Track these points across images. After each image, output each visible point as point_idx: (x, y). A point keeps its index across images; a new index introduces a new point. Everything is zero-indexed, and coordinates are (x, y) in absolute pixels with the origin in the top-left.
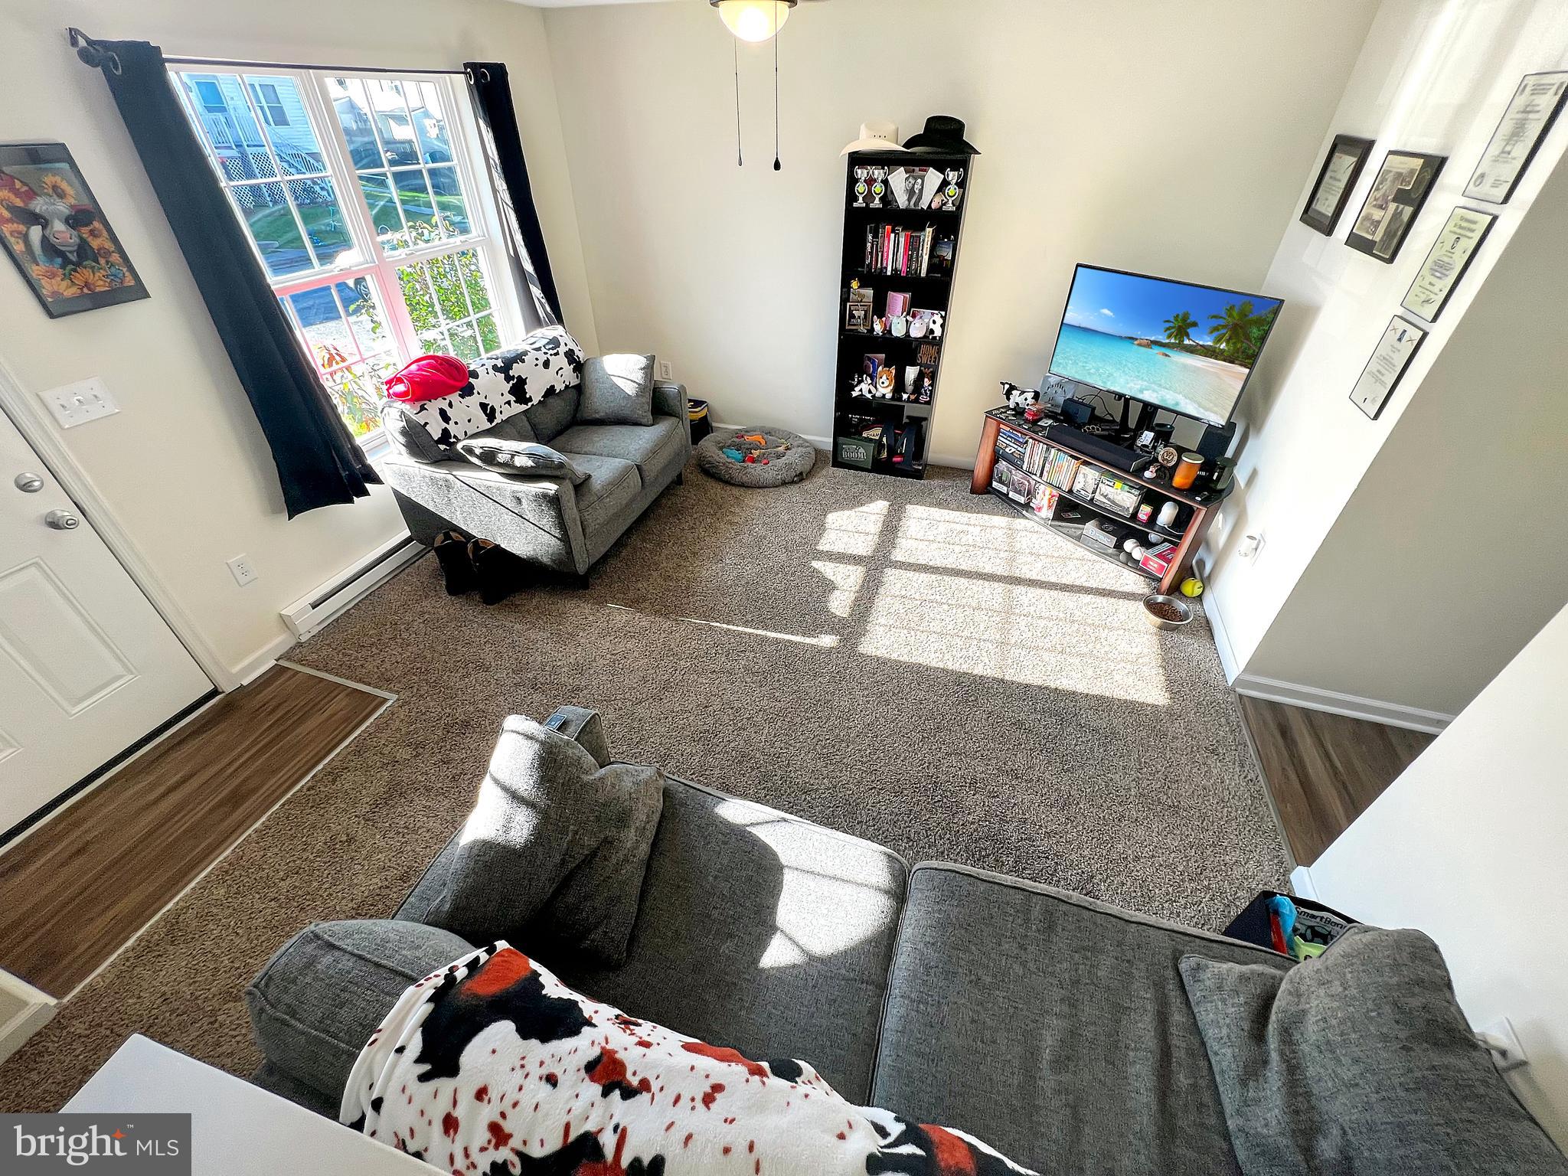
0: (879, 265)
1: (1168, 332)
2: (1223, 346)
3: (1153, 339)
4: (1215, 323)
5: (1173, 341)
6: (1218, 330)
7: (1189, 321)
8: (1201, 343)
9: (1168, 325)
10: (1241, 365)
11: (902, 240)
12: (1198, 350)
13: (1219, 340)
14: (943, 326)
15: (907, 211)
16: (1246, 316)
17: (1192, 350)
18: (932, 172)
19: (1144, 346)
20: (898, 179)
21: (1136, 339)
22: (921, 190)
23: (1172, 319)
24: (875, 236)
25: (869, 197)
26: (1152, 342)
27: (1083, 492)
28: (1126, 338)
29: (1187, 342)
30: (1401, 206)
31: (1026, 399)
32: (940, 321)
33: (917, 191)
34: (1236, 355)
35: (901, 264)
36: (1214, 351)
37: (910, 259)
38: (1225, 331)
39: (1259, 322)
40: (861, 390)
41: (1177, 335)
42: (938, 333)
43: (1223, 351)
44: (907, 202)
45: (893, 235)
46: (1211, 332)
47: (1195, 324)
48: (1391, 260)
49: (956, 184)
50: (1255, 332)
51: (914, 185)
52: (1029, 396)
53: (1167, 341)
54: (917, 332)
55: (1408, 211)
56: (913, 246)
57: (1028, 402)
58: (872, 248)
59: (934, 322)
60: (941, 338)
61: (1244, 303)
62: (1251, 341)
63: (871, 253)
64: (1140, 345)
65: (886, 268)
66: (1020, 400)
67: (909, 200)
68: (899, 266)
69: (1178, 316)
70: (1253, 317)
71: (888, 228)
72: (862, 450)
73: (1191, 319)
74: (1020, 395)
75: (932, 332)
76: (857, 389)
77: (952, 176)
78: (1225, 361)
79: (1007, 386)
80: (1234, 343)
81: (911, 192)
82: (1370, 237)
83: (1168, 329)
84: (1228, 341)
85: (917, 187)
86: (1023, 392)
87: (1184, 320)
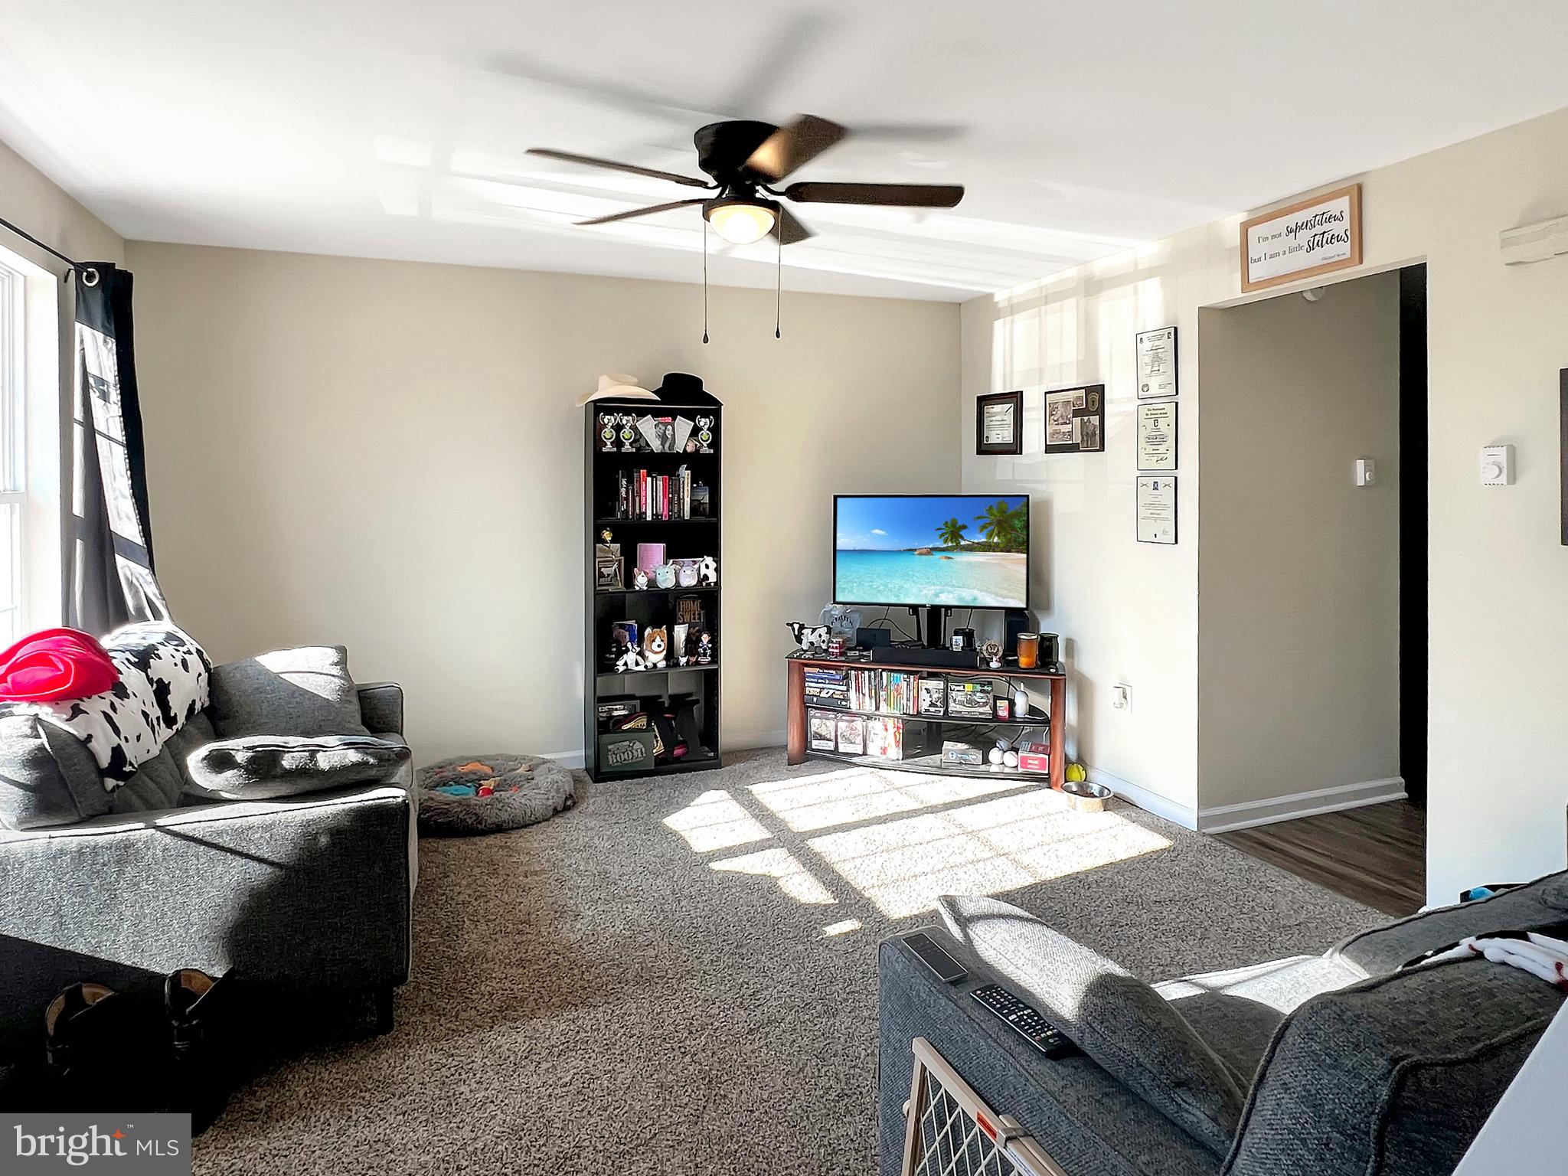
0: (638, 511)
1: (943, 538)
2: (996, 540)
3: (931, 546)
4: (982, 522)
5: (950, 544)
6: (986, 528)
7: (958, 525)
8: (976, 541)
9: (940, 532)
10: (1018, 552)
11: (660, 483)
12: (975, 548)
13: (990, 536)
14: (718, 570)
15: (662, 455)
16: (1005, 512)
17: (971, 548)
18: (680, 419)
19: (925, 554)
20: (648, 427)
21: (916, 550)
22: (673, 435)
23: (943, 527)
24: (630, 481)
25: (618, 443)
26: (931, 549)
27: (932, 709)
28: (905, 550)
29: (963, 543)
30: (1086, 418)
31: (820, 636)
32: (713, 565)
33: (669, 437)
34: (1009, 545)
35: (662, 507)
36: (990, 546)
37: (671, 502)
38: (993, 527)
39: (1017, 515)
40: (626, 664)
41: (952, 539)
42: (713, 578)
43: (997, 544)
44: (661, 447)
45: (649, 479)
46: (981, 531)
47: (964, 527)
48: (1102, 448)
49: (708, 429)
50: (1018, 524)
51: (665, 432)
52: (823, 631)
53: (945, 546)
54: (688, 580)
55: (1095, 420)
56: (673, 489)
57: (823, 638)
58: (627, 493)
59: (707, 567)
60: (718, 583)
61: (1000, 503)
62: (1017, 531)
63: (627, 499)
64: (920, 554)
65: (645, 513)
66: (813, 638)
67: (663, 444)
68: (660, 511)
69: (947, 522)
70: (1010, 512)
71: (643, 472)
72: (638, 745)
73: (960, 524)
74: (812, 633)
75: (706, 577)
76: (620, 663)
77: (703, 422)
78: (1002, 551)
79: (796, 627)
80: (1005, 536)
81: (663, 438)
82: (1071, 442)
83: (942, 535)
84: (998, 535)
85: (669, 433)
86: (814, 630)
87: (954, 523)
